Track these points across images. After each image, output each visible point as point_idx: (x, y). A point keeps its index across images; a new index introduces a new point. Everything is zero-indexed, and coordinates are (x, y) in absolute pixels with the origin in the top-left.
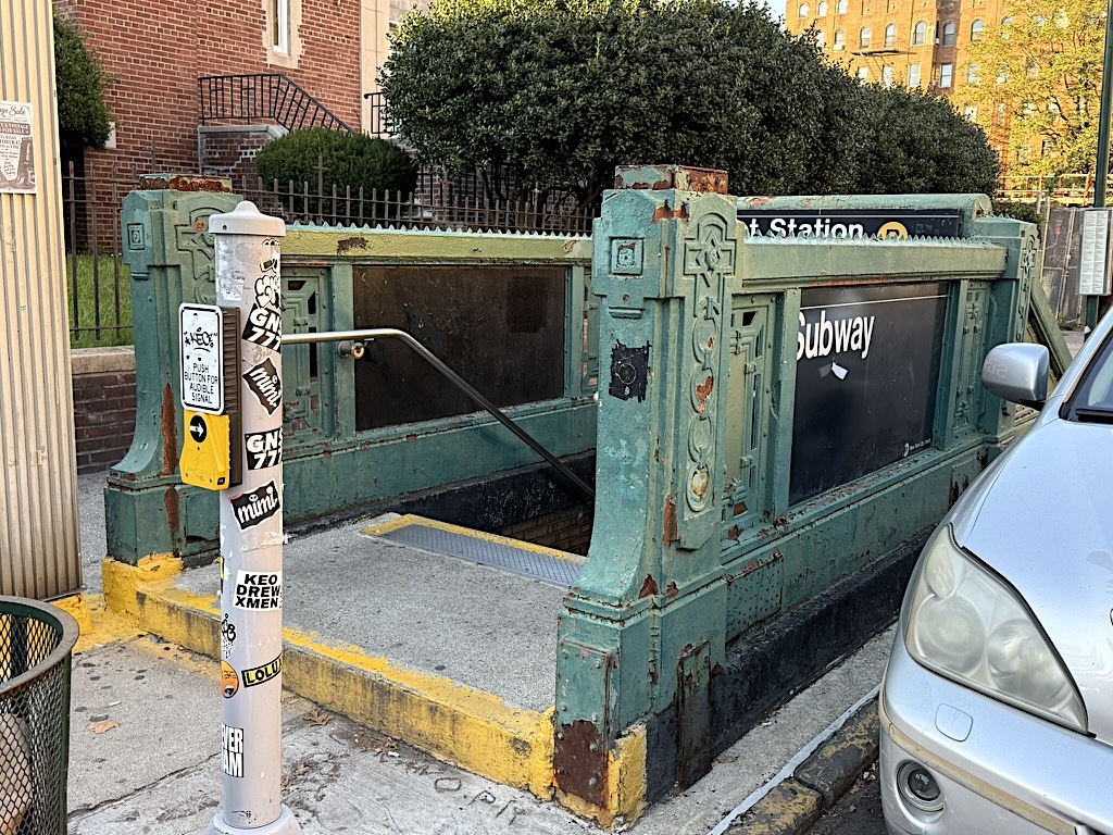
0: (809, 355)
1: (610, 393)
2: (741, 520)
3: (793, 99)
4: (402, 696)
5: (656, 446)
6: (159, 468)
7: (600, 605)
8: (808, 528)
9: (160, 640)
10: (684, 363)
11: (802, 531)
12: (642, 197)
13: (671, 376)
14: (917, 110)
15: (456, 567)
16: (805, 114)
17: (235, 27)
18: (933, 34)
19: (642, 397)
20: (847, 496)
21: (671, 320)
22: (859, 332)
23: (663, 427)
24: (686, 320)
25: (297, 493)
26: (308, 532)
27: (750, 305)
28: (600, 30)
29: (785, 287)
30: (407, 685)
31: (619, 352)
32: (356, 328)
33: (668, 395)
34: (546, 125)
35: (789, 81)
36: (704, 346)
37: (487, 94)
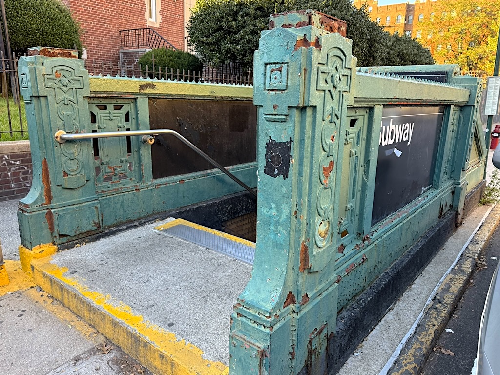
0: (384, 144)
1: (265, 172)
2: (345, 240)
3: (357, 34)
4: (146, 345)
5: (295, 209)
6: (42, 201)
7: (257, 314)
8: (380, 240)
9: (41, 290)
10: (315, 153)
11: (377, 242)
12: (287, 32)
13: (307, 162)
14: (405, 42)
15: (195, 250)
16: (362, 40)
17: (134, 10)
18: (404, 19)
19: (286, 176)
20: (398, 219)
21: (307, 123)
22: (407, 131)
23: (300, 196)
24: (317, 123)
25: (121, 210)
26: (127, 229)
27: (355, 114)
28: (277, 2)
29: (375, 104)
30: (148, 339)
31: (271, 145)
32: (151, 129)
33: (304, 175)
34: (253, 43)
35: (356, 26)
36: (328, 141)
37: (229, 31)
